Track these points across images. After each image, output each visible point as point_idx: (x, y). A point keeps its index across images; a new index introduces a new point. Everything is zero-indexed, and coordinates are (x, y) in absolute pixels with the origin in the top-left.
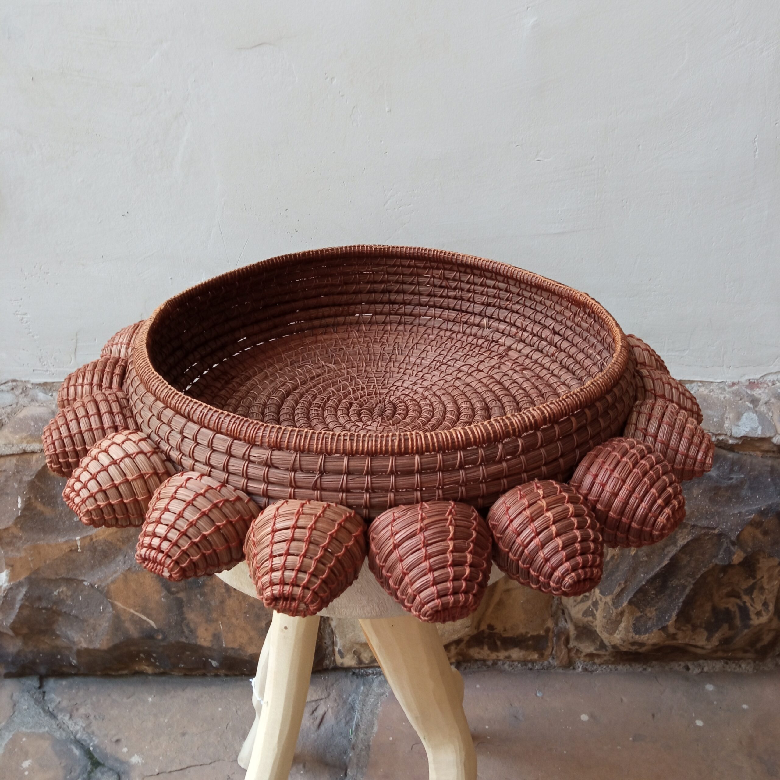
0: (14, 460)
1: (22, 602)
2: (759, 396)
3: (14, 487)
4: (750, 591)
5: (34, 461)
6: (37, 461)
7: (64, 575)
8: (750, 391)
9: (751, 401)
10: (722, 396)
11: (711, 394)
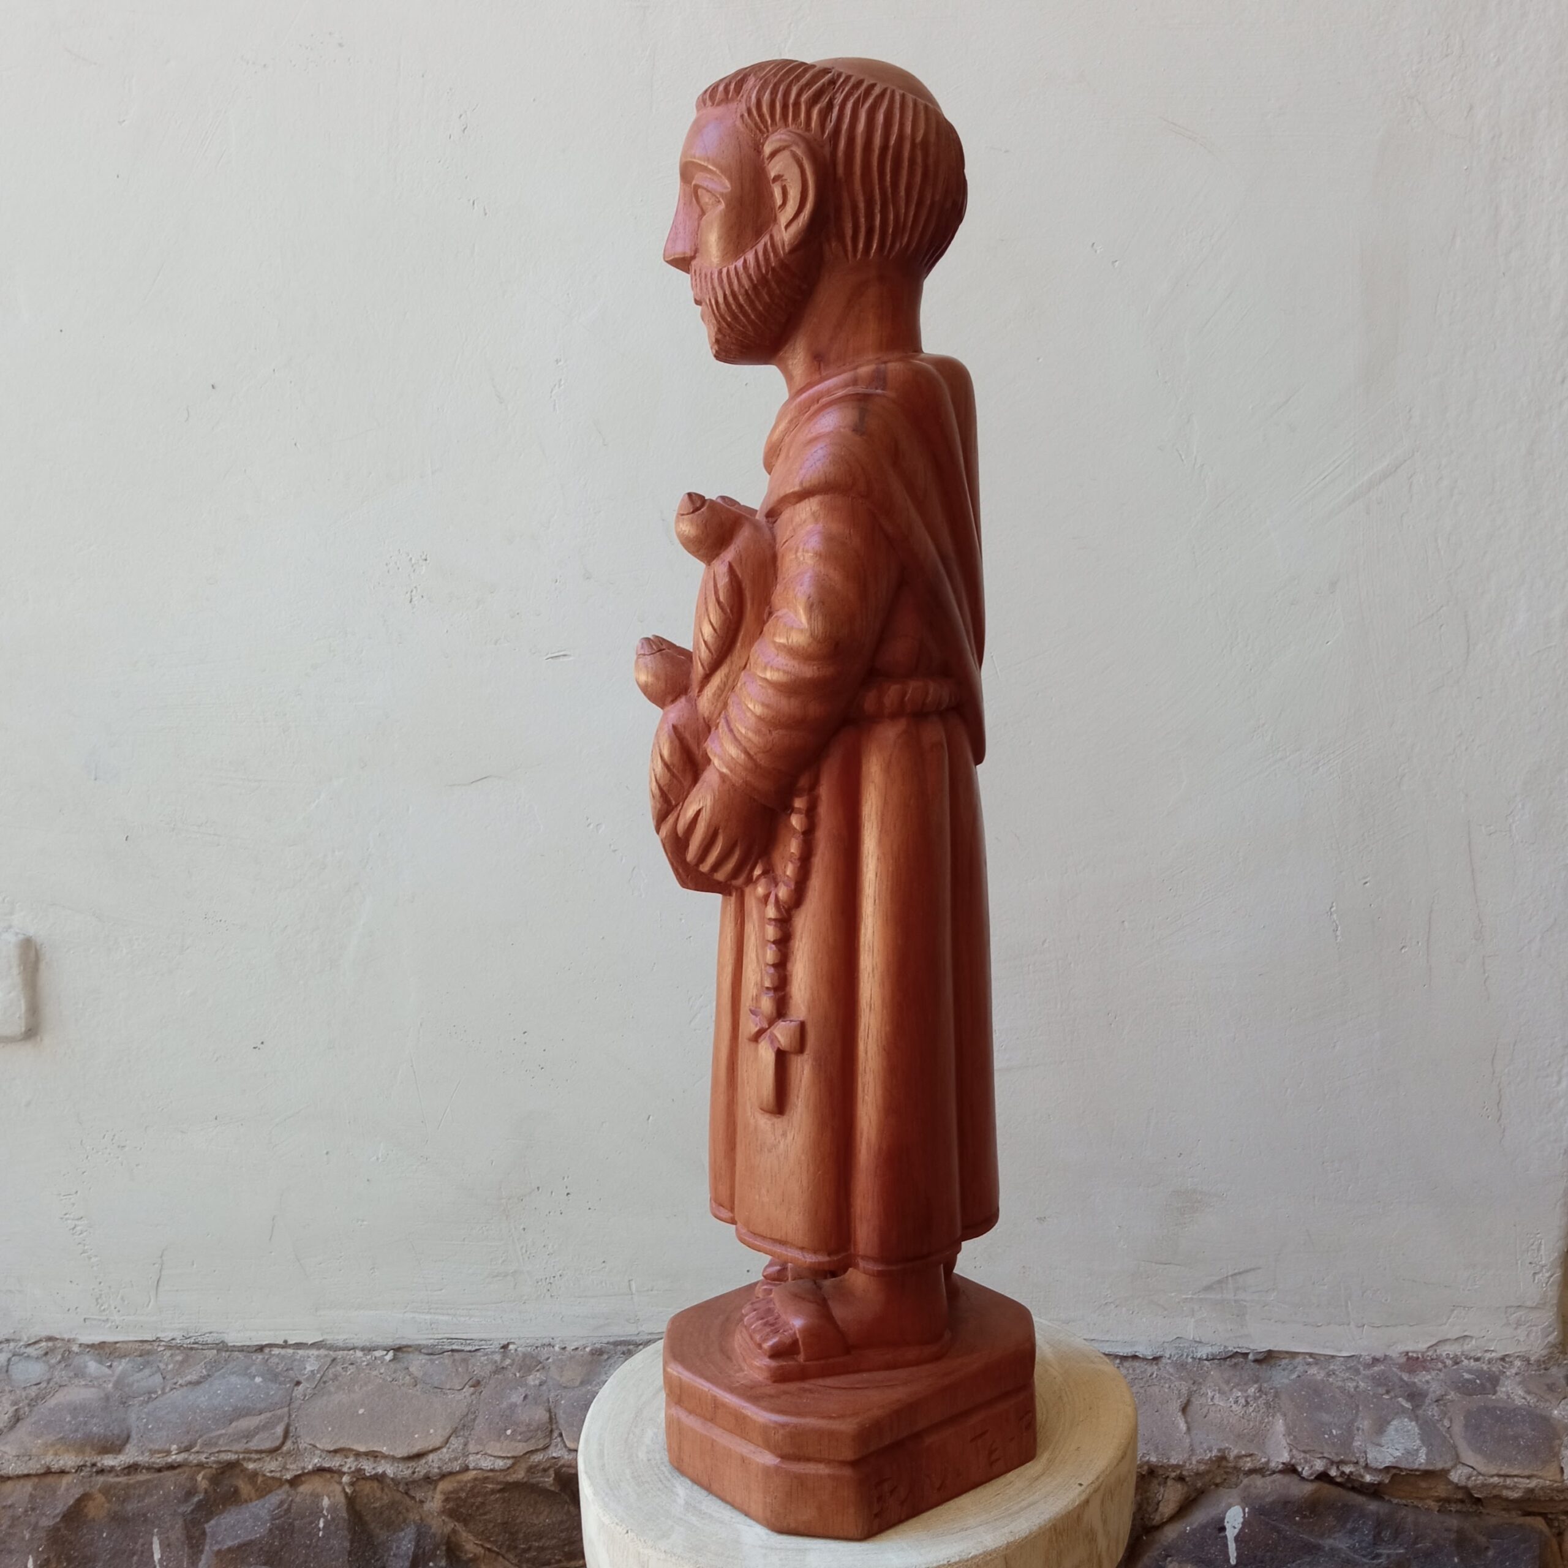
0: (30, 1486)
2: (1425, 1387)
3: (24, 1538)
5: (63, 1489)
6: (67, 1490)
8: (1407, 1375)
9: (1408, 1395)
10: (1351, 1385)
11: (1331, 1380)
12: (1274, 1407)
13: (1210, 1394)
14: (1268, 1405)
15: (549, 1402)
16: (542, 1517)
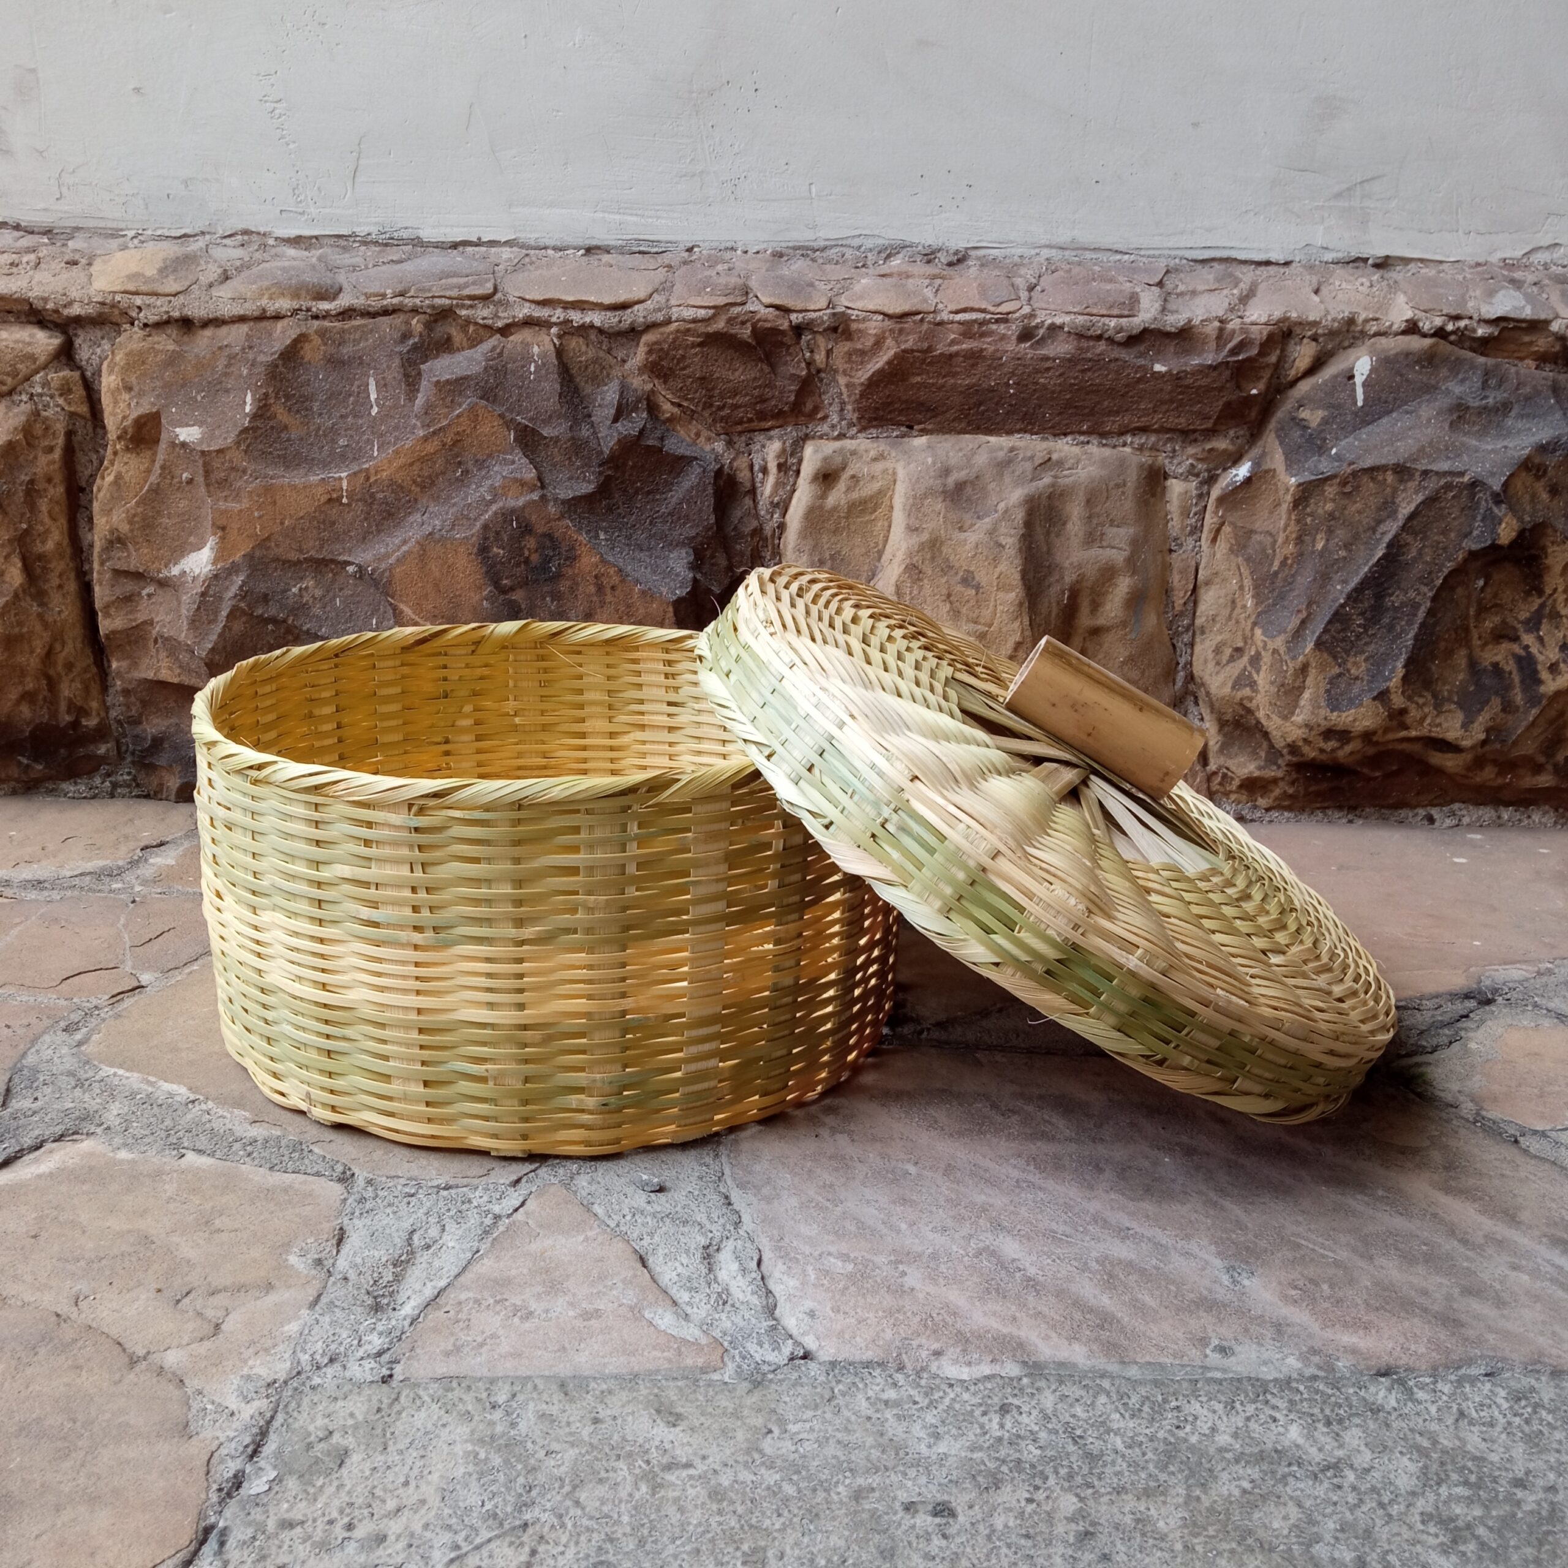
0: (244, 328)
1: (233, 602)
2: (1523, 278)
3: (241, 375)
4: (1534, 623)
5: (278, 332)
6: (283, 332)
7: (313, 553)
8: (1506, 271)
9: (1510, 281)
11: (1442, 275)
12: (1396, 287)
13: (1338, 283)
14: (1389, 287)
16: (737, 374)
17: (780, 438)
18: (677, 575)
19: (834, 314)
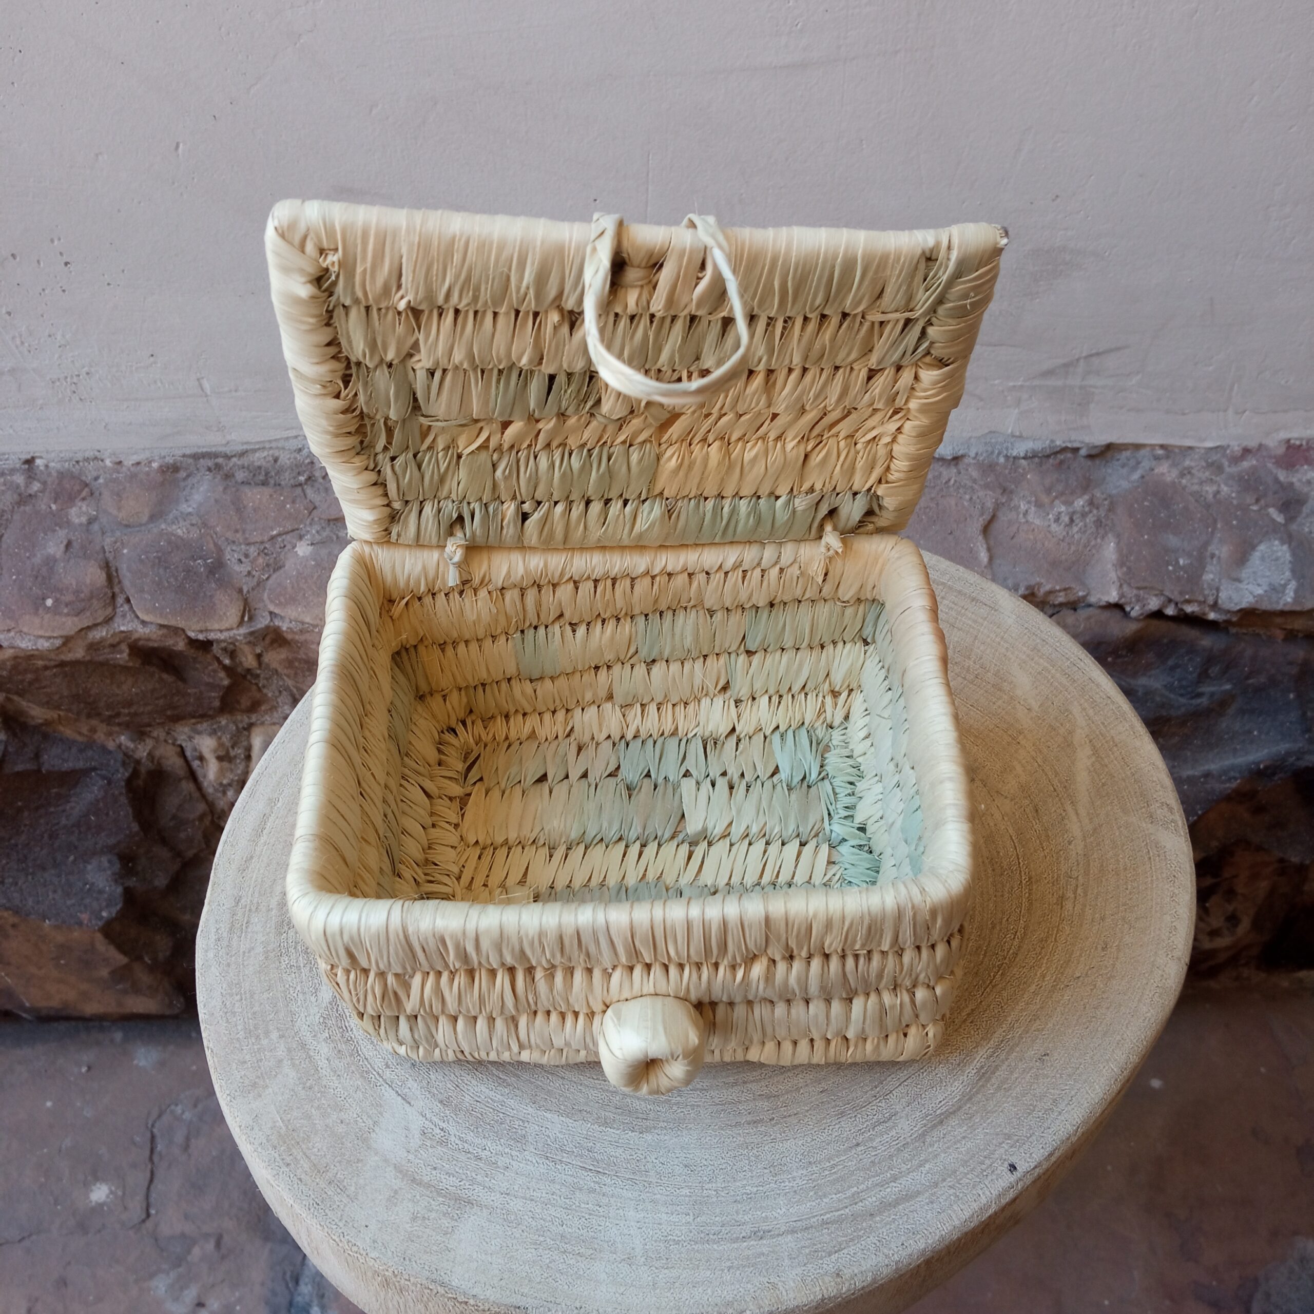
2: (1306, 490)
8: (1284, 472)
9: (1283, 504)
10: (1210, 489)
11: (1184, 481)
12: (1106, 525)
13: (1023, 506)
14: (1098, 523)
15: (105, 552)
16: (125, 687)
17: (213, 733)
18: (101, 892)
19: (252, 633)
